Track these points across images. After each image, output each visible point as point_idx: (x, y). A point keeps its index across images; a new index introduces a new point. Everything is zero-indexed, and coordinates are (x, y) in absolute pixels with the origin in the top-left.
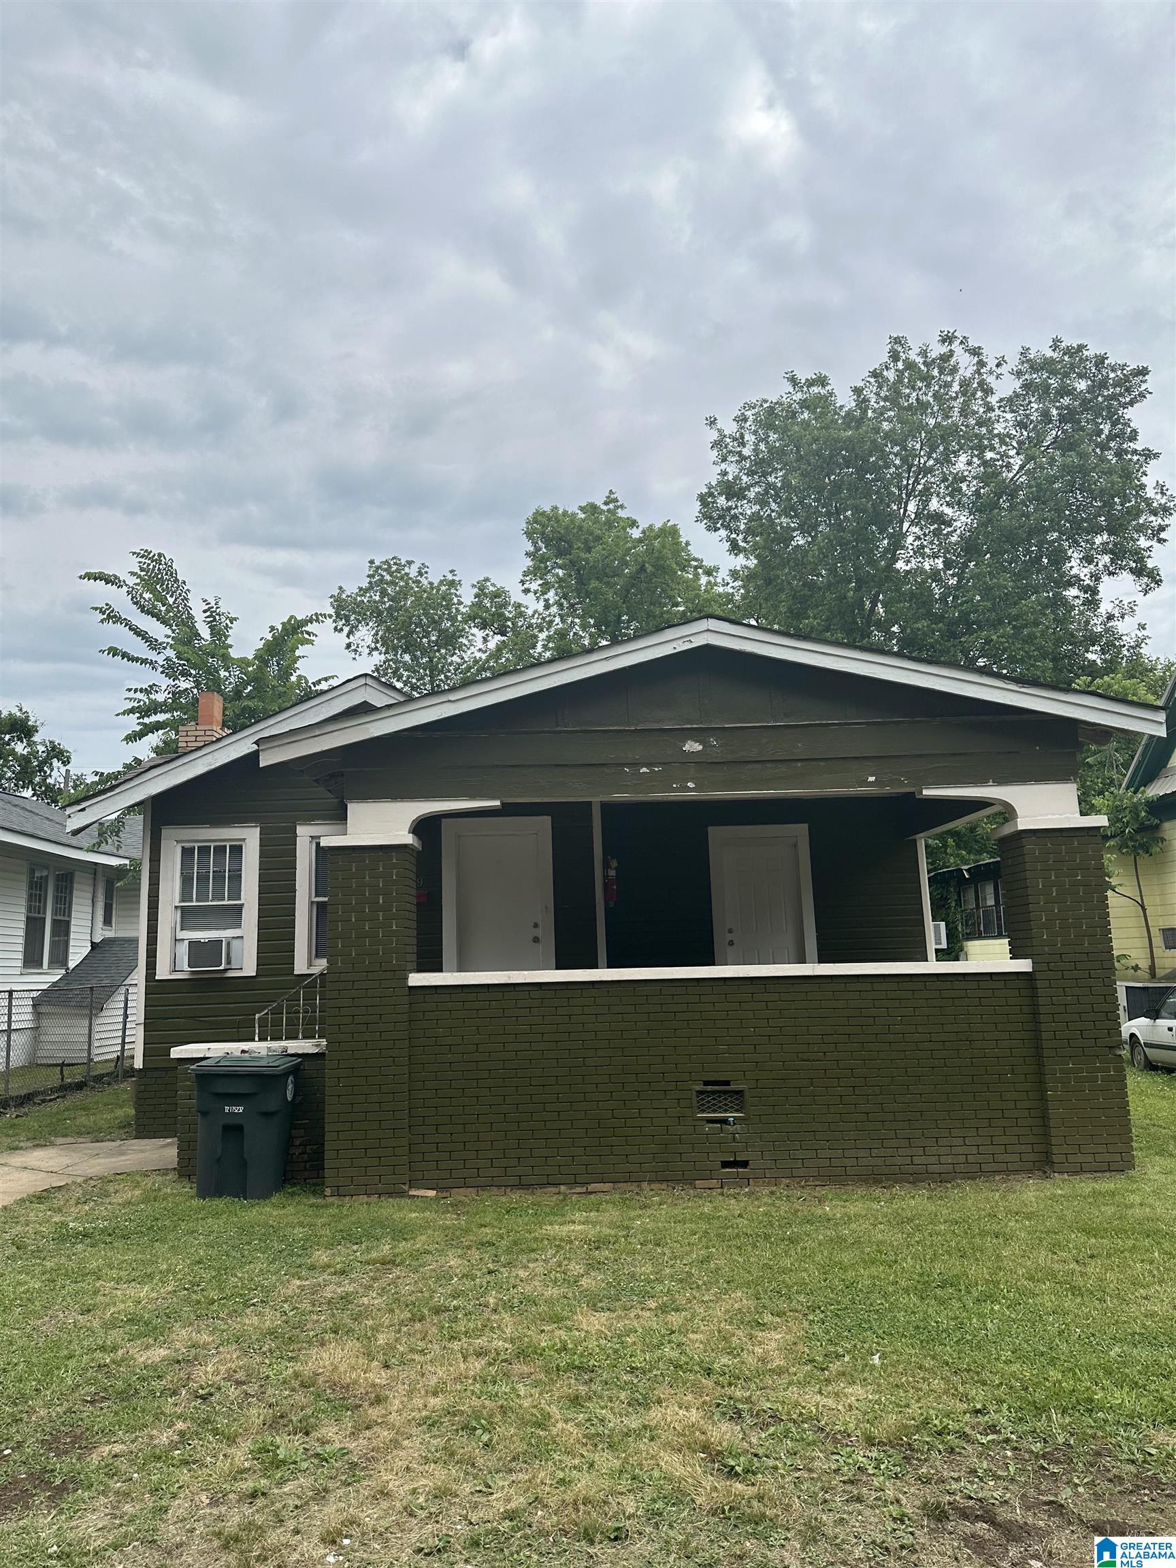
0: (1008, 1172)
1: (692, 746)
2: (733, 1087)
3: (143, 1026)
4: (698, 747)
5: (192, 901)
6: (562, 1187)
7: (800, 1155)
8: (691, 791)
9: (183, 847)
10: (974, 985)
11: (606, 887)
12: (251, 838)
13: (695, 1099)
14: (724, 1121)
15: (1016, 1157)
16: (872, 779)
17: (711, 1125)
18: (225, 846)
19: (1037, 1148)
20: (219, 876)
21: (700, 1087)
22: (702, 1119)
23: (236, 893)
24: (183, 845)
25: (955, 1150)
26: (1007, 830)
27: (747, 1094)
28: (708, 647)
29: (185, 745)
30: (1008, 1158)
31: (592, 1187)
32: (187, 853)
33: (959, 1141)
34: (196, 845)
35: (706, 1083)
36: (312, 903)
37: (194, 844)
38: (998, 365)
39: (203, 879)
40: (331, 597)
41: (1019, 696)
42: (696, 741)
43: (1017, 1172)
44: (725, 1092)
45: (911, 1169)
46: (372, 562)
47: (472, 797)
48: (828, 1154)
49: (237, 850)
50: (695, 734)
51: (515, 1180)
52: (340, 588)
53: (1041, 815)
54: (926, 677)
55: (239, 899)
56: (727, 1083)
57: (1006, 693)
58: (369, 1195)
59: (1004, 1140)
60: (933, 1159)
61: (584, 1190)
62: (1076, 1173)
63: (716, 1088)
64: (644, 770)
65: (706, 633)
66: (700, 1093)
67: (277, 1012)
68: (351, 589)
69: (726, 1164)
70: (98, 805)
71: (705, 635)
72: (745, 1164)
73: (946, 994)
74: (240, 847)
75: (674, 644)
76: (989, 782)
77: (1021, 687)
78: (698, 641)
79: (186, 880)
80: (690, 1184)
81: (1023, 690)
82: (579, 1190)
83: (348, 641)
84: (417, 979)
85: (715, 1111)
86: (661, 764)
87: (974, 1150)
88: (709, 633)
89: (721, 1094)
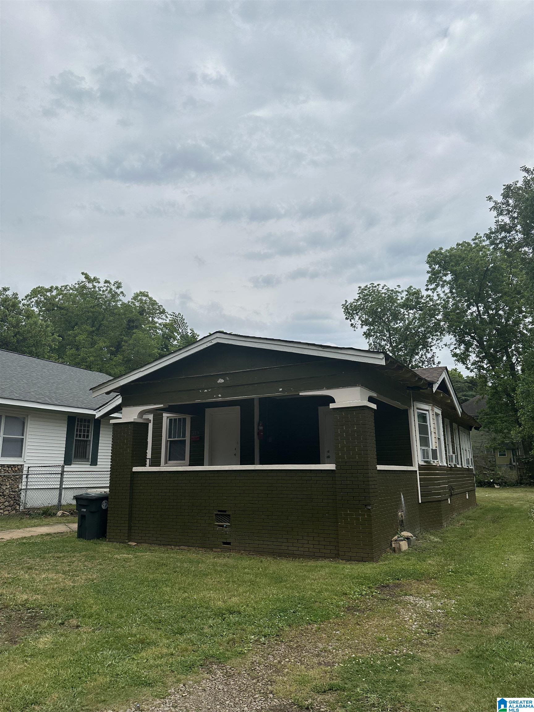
1: (221, 381)
2: (227, 513)
4: (222, 381)
6: (173, 546)
7: (247, 541)
8: (219, 398)
10: (314, 475)
11: (258, 434)
13: (214, 517)
14: (222, 526)
15: (328, 551)
16: (281, 390)
17: (219, 527)
21: (217, 513)
22: (216, 525)
27: (231, 516)
28: (217, 343)
30: (324, 551)
31: (182, 547)
33: (306, 542)
35: (219, 511)
36: (168, 441)
40: (342, 305)
41: (323, 352)
42: (222, 379)
43: (328, 558)
44: (225, 515)
46: (360, 287)
47: (155, 404)
48: (258, 542)
50: (221, 376)
51: (159, 542)
52: (346, 301)
53: (345, 401)
54: (289, 348)
56: (225, 511)
57: (318, 352)
59: (324, 543)
60: (296, 549)
61: (179, 548)
62: (348, 560)
63: (222, 513)
64: (206, 391)
65: (216, 339)
66: (217, 515)
68: (350, 300)
69: (224, 543)
72: (229, 544)
73: (304, 478)
75: (207, 344)
76: (324, 388)
77: (323, 349)
78: (214, 342)
80: (211, 549)
81: (324, 350)
82: (177, 548)
83: (351, 323)
84: (135, 469)
85: (221, 522)
86: (211, 388)
87: (312, 546)
88: (218, 338)
89: (223, 515)
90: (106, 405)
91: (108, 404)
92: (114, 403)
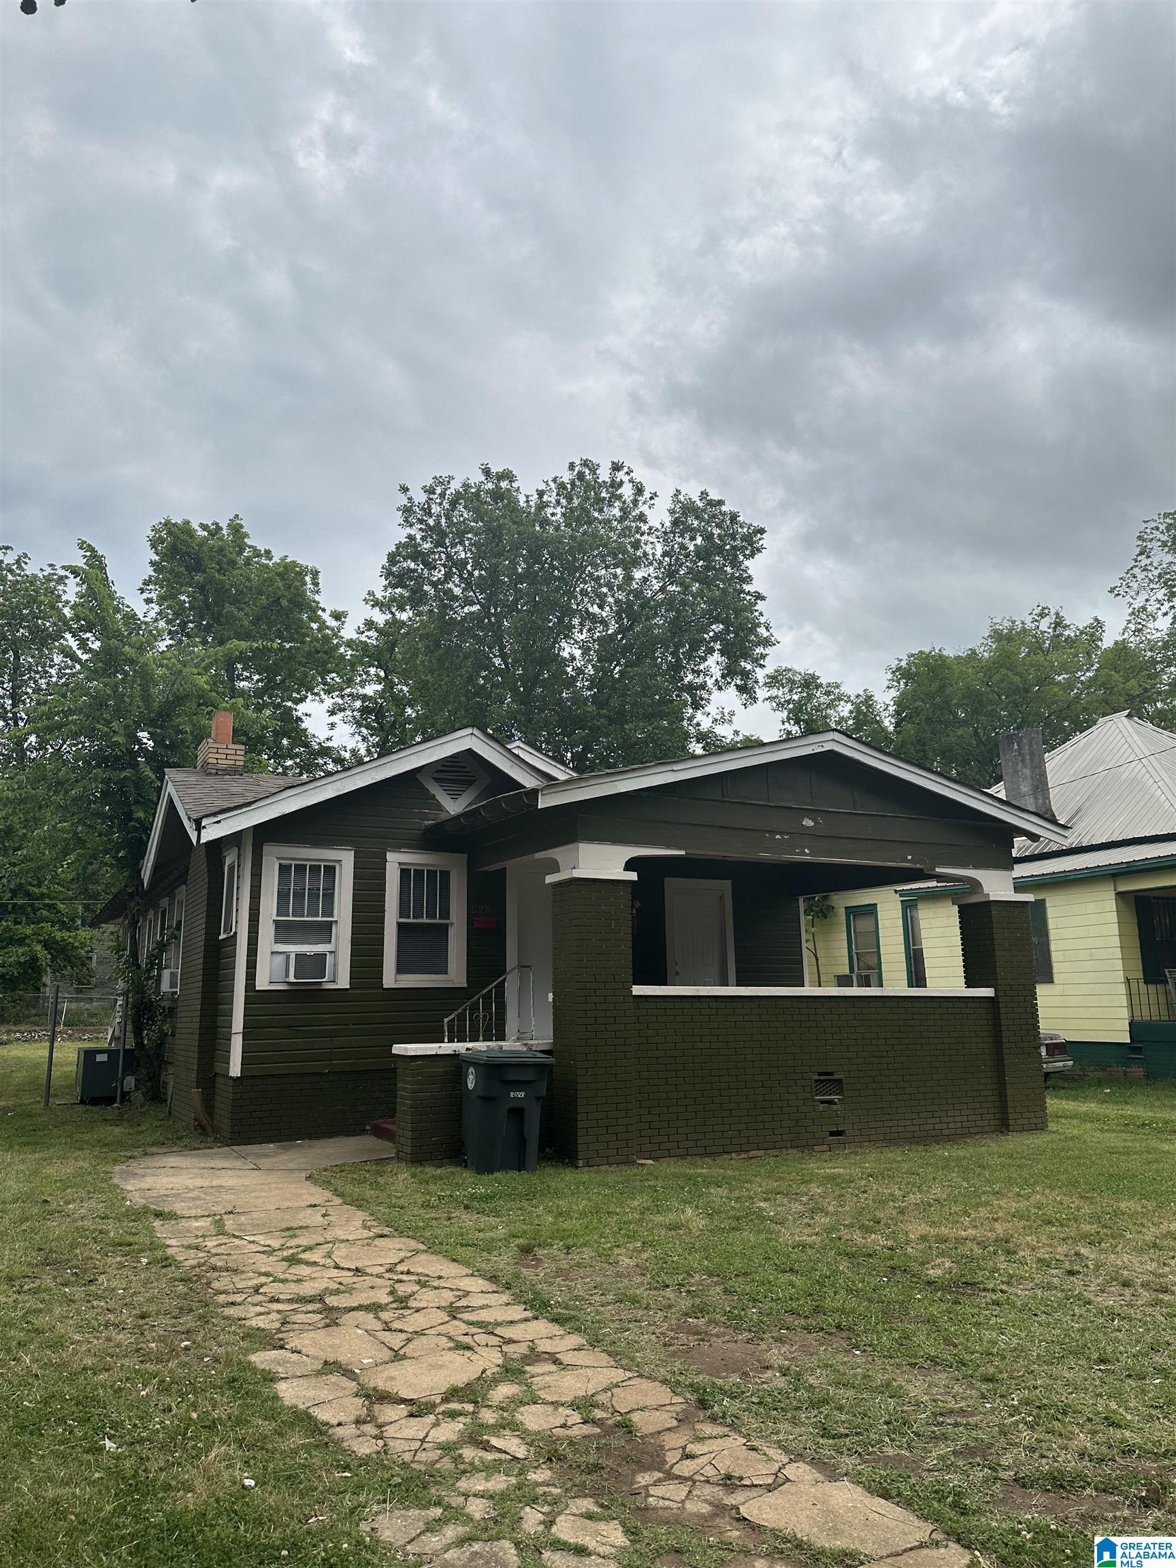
0: (983, 1133)
1: (808, 823)
2: (836, 1077)
3: (241, 1036)
4: (811, 823)
5: (288, 916)
6: (733, 1155)
7: (873, 1125)
8: (806, 856)
9: (280, 864)
10: (964, 1005)
12: (345, 861)
13: (813, 1085)
14: (830, 1102)
16: (909, 857)
17: (823, 1105)
18: (320, 866)
19: (998, 1116)
20: (314, 895)
21: (816, 1077)
22: (818, 1100)
23: (329, 911)
24: (282, 862)
25: (957, 1119)
26: (974, 899)
27: (844, 1082)
28: (831, 752)
29: (215, 761)
30: (983, 1123)
31: (752, 1154)
32: (284, 869)
33: (958, 1113)
34: (293, 863)
35: (820, 1074)
36: (400, 923)
37: (289, 862)
38: (651, 498)
39: (299, 896)
42: (810, 819)
44: (830, 1080)
45: (934, 1133)
48: (888, 1124)
49: (330, 871)
50: (811, 813)
51: (701, 1150)
55: (332, 916)
56: (831, 1074)
58: (610, 1165)
59: (981, 1111)
60: (945, 1126)
61: (745, 1156)
63: (827, 1077)
64: (778, 837)
66: (816, 1081)
67: (461, 1018)
69: (832, 1134)
70: (233, 819)
71: (831, 743)
72: (843, 1133)
73: (950, 1011)
74: (334, 868)
75: (811, 747)
76: (970, 866)
78: (827, 747)
79: (282, 896)
80: (810, 1148)
82: (743, 1156)
85: (823, 1095)
86: (789, 833)
87: (966, 1118)
88: (833, 742)
89: (829, 1082)
90: (245, 809)
91: (253, 807)
92: (275, 806)
